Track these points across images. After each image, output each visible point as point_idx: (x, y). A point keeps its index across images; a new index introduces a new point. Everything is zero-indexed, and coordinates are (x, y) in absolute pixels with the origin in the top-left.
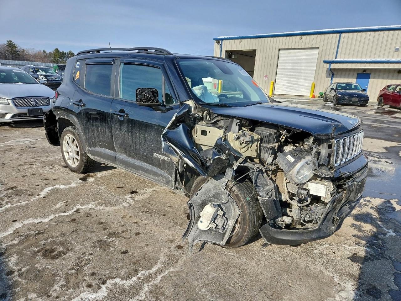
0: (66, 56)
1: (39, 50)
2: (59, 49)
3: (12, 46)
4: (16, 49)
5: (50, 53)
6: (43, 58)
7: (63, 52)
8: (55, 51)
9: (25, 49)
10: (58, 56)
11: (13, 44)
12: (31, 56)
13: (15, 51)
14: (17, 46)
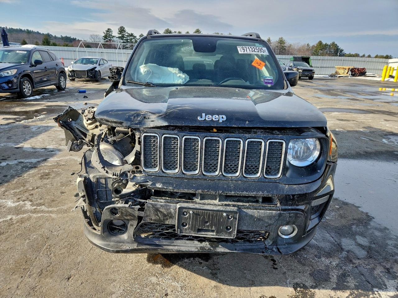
0: (327, 48)
1: (304, 44)
2: (322, 41)
3: (282, 42)
4: (285, 44)
5: (313, 46)
6: (305, 51)
7: (326, 44)
8: (318, 43)
9: (292, 44)
10: (320, 48)
11: (283, 40)
12: (296, 50)
13: (283, 47)
14: (286, 42)
